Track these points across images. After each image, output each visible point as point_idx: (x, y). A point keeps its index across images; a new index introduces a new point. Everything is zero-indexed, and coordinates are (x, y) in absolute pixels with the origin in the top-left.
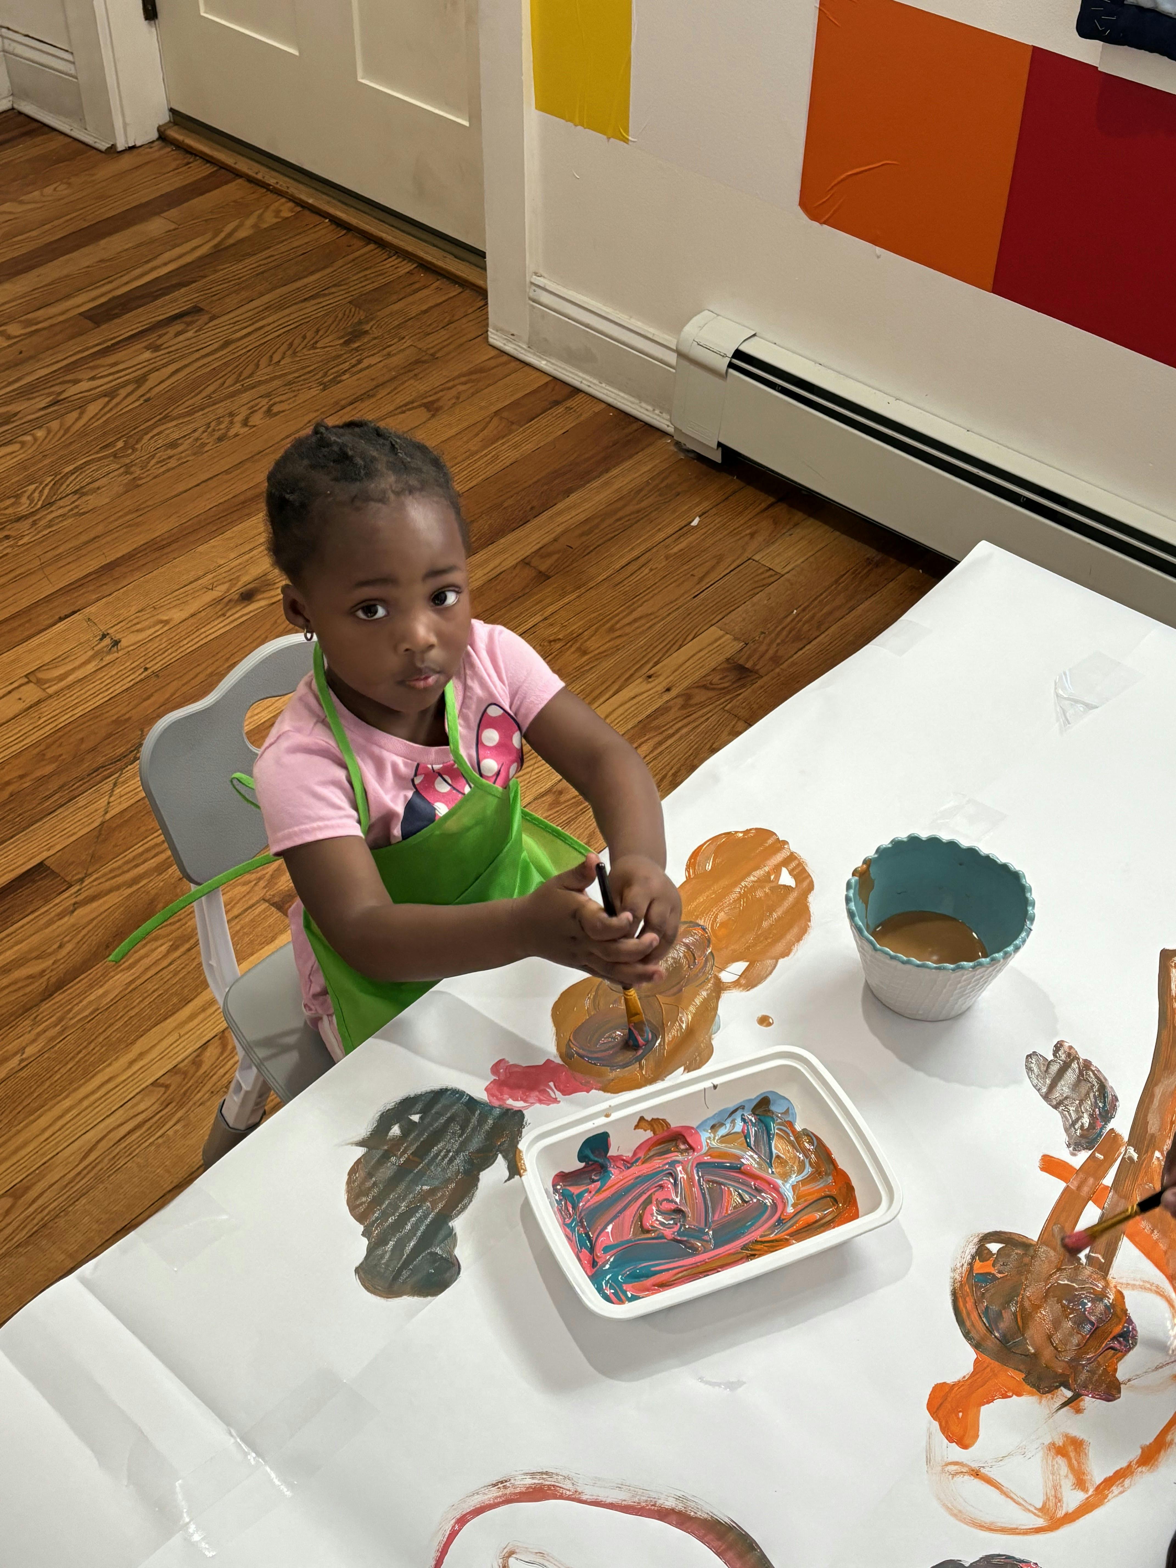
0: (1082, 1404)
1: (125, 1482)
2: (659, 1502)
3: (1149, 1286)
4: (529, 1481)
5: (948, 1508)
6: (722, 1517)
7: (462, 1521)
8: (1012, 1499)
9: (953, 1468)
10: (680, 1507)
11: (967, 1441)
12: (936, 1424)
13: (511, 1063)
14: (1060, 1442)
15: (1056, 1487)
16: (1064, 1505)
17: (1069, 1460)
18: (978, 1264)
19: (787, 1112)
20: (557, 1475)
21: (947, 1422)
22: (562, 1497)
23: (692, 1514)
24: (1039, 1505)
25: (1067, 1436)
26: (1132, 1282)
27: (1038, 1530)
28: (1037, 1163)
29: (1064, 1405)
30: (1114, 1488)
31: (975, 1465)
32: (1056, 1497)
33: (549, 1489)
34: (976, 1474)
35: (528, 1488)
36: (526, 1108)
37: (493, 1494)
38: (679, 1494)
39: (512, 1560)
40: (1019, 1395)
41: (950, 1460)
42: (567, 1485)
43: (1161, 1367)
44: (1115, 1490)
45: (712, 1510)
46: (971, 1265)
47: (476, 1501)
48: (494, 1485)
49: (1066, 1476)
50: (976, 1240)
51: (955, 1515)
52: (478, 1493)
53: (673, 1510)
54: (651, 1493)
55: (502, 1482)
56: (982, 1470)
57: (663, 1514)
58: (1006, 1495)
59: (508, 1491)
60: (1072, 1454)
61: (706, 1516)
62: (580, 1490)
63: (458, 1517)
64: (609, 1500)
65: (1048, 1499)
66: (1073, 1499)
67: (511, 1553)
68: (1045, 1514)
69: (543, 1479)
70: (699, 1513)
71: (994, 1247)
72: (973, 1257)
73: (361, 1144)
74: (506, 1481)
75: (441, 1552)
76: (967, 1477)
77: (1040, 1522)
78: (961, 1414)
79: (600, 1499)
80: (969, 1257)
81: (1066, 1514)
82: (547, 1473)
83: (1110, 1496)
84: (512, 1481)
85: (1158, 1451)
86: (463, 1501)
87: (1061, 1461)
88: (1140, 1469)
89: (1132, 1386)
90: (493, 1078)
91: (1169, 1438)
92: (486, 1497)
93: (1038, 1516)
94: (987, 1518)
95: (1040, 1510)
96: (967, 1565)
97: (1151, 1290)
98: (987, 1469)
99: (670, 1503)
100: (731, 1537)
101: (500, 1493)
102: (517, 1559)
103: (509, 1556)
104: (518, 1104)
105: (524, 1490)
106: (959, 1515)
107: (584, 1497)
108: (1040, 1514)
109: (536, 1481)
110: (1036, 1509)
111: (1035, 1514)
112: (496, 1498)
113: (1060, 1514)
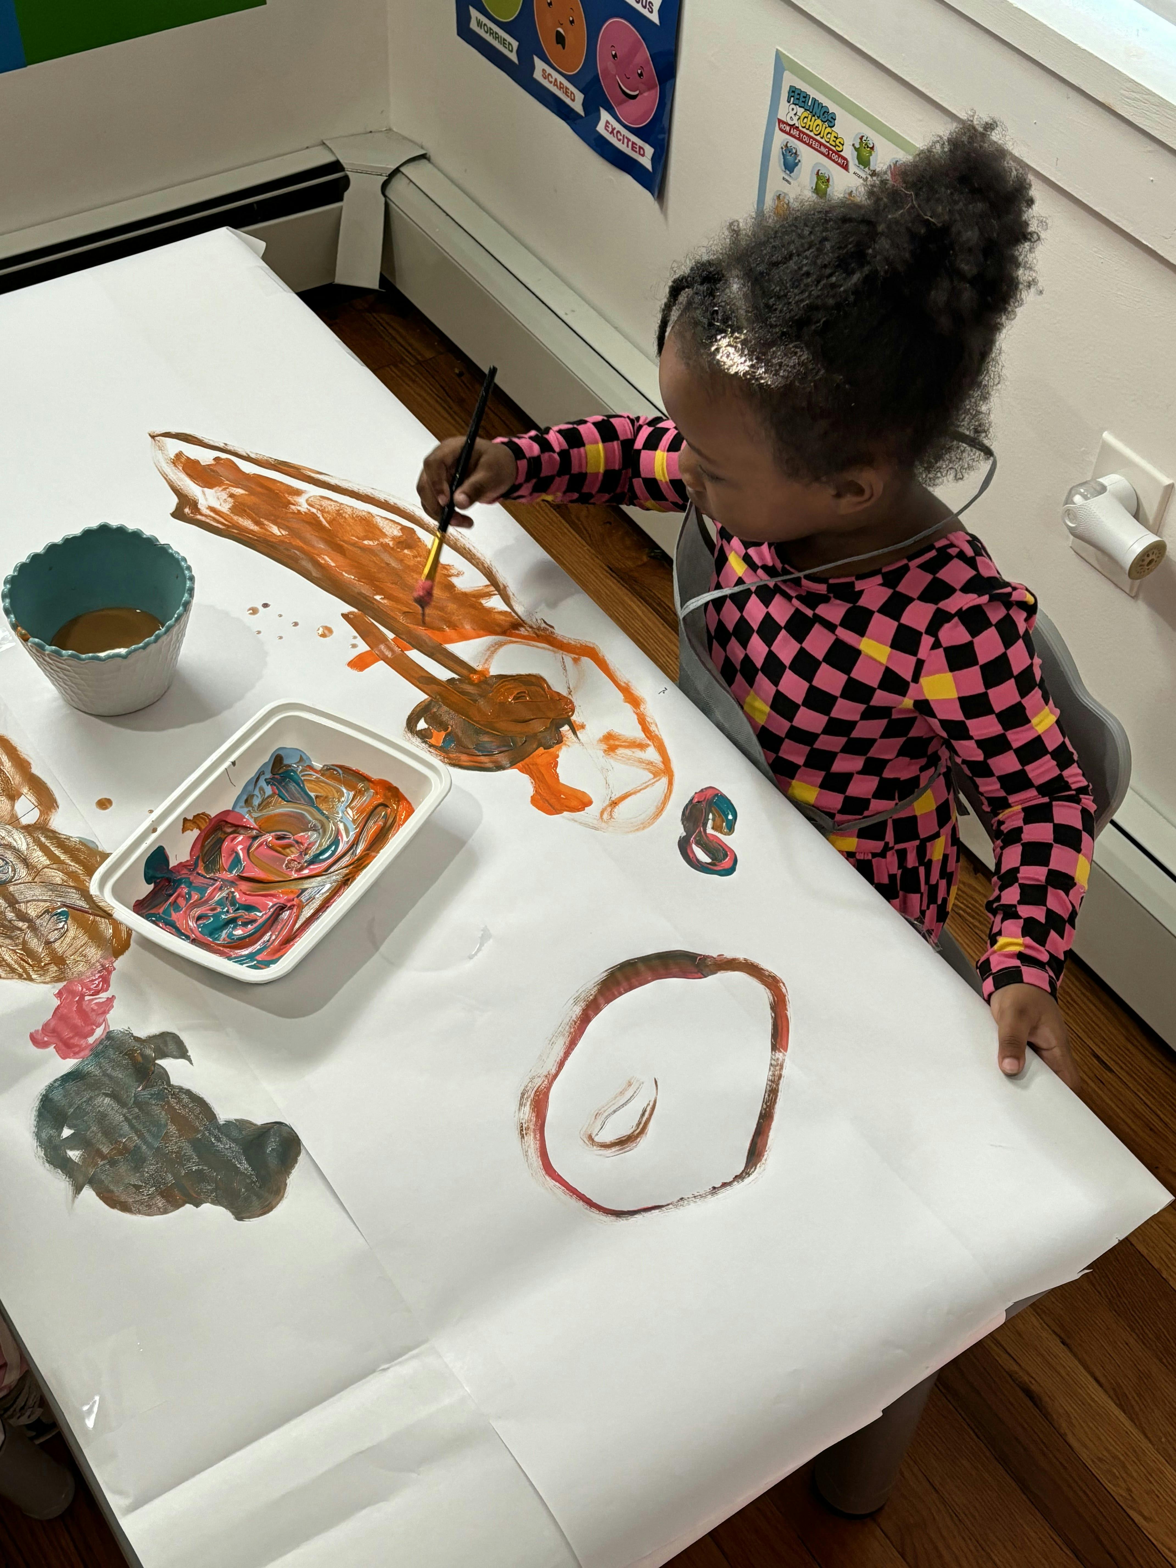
0: (577, 723)
1: (414, 1475)
2: (574, 1018)
3: (493, 649)
4: (527, 1109)
5: (637, 830)
6: (601, 977)
7: (549, 1169)
8: (641, 790)
9: (605, 816)
10: (583, 1005)
11: (586, 800)
12: (566, 814)
13: (40, 1028)
14: (605, 747)
15: (641, 761)
16: (656, 762)
17: (621, 746)
18: (433, 741)
19: (301, 759)
20: (527, 1086)
21: (566, 807)
22: (549, 1088)
23: (591, 997)
24: (651, 776)
25: (601, 741)
26: (486, 657)
27: (670, 783)
28: (354, 673)
29: (575, 733)
30: (651, 729)
31: (607, 802)
32: (648, 764)
33: (538, 1096)
34: (614, 804)
35: (533, 1111)
36: (107, 1026)
37: (531, 1141)
38: (572, 1001)
39: (596, 1139)
40: (558, 756)
41: (598, 815)
42: (538, 1082)
43: (565, 666)
44: (653, 728)
45: (593, 982)
46: (431, 746)
47: (534, 1155)
48: (523, 1137)
49: (633, 752)
50: (409, 734)
51: (644, 828)
52: (527, 1151)
53: (584, 1010)
54: (564, 1022)
55: (522, 1130)
56: (613, 799)
57: (585, 1019)
58: (635, 793)
59: (532, 1127)
60: (617, 743)
61: (596, 988)
62: (545, 1073)
63: (544, 1173)
64: (562, 1054)
65: (648, 769)
66: (651, 754)
67: (590, 1138)
68: (659, 775)
69: (528, 1098)
70: (592, 992)
71: (422, 725)
72: (426, 742)
73: (78, 1189)
74: (522, 1127)
75: (574, 1193)
76: (616, 810)
77: (664, 780)
78: (562, 796)
79: (558, 1060)
80: (423, 745)
81: (663, 763)
82: (523, 1094)
83: (657, 732)
84: (523, 1121)
85: (632, 694)
86: (530, 1166)
87: (620, 751)
88: (642, 709)
89: (574, 688)
90: (51, 1049)
91: (623, 684)
92: (532, 1146)
93: (659, 780)
94: (652, 810)
95: (655, 776)
96: (685, 834)
97: (496, 649)
98: (613, 795)
99: (578, 1010)
100: (619, 975)
101: (532, 1134)
102: (597, 1134)
103: (593, 1140)
104: (99, 1032)
105: (534, 1114)
106: (644, 826)
107: (553, 1071)
108: (658, 778)
109: (529, 1103)
110: (653, 778)
111: (657, 781)
112: (535, 1138)
113: (662, 766)
